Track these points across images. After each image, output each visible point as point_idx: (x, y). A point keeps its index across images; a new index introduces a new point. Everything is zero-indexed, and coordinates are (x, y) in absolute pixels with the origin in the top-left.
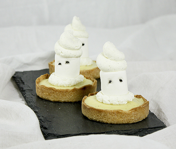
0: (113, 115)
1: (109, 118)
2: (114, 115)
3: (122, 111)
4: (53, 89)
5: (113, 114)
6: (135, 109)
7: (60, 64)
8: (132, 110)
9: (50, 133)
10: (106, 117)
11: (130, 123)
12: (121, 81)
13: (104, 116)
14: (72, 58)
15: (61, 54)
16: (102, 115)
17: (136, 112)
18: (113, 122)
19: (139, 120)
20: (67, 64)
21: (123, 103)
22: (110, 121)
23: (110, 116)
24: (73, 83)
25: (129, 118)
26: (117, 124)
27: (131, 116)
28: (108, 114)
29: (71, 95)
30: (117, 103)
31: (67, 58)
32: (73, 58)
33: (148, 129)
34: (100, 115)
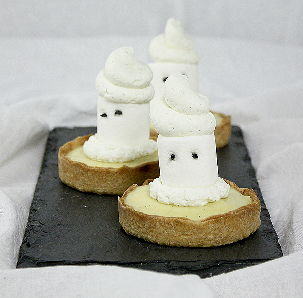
0: (167, 228)
1: (160, 234)
2: (169, 228)
3: (187, 219)
4: (81, 167)
5: (167, 225)
6: (216, 219)
7: (104, 115)
8: (209, 218)
9: (28, 255)
10: (154, 230)
11: (204, 246)
12: (195, 156)
13: (150, 228)
14: (126, 103)
15: (106, 95)
16: (147, 225)
17: (218, 225)
18: (167, 243)
19: (226, 242)
20: (118, 117)
21: (196, 203)
22: (161, 240)
23: (162, 228)
24: (127, 155)
25: (201, 235)
26: (176, 247)
27: (207, 232)
28: (157, 225)
29: (117, 181)
30: (184, 203)
31: (119, 105)
32: (129, 105)
33: (236, 262)
34: (142, 226)
